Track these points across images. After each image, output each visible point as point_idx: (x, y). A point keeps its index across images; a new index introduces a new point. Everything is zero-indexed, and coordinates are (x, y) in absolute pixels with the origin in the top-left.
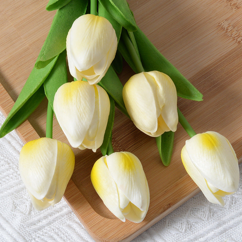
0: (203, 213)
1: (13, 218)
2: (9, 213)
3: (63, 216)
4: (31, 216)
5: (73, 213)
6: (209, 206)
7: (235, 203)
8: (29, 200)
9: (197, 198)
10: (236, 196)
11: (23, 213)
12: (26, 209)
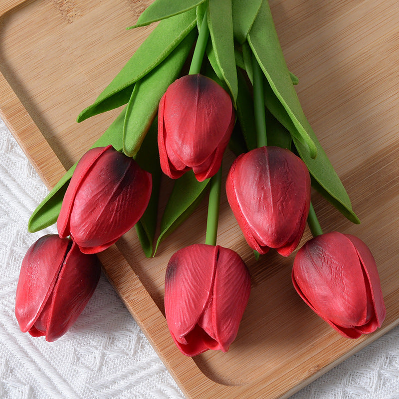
0: (369, 380)
1: (74, 375)
2: (67, 368)
3: (151, 376)
4: (102, 373)
5: (167, 372)
6: (379, 371)
8: (99, 348)
9: (360, 356)
11: (89, 369)
12: (94, 362)
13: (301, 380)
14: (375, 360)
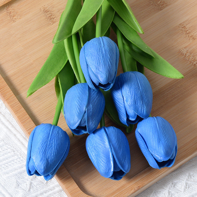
0: (164, 195)
1: (16, 193)
2: (13, 189)
3: (55, 194)
4: (30, 192)
5: (63, 191)
6: (168, 190)
7: (188, 188)
8: (29, 180)
9: (159, 183)
10: (189, 182)
11: (24, 190)
12: (26, 187)
13: (130, 194)
14: (166, 185)
